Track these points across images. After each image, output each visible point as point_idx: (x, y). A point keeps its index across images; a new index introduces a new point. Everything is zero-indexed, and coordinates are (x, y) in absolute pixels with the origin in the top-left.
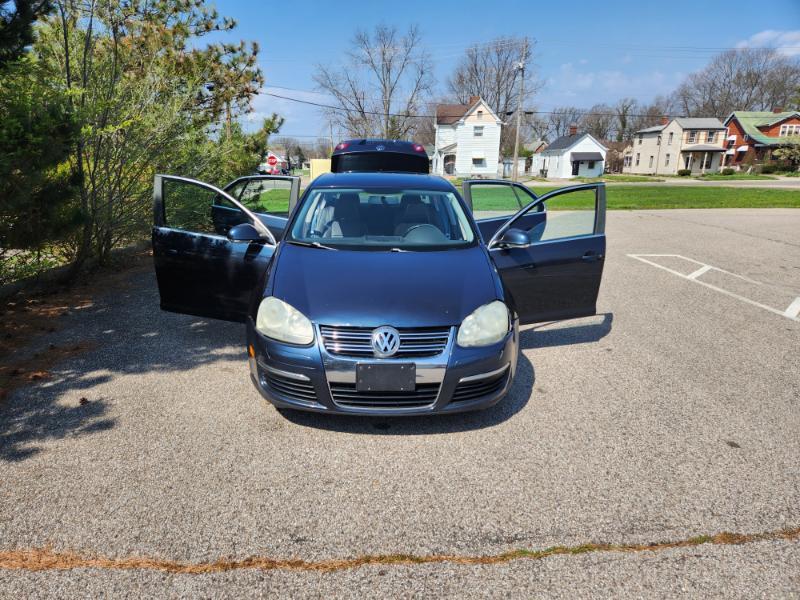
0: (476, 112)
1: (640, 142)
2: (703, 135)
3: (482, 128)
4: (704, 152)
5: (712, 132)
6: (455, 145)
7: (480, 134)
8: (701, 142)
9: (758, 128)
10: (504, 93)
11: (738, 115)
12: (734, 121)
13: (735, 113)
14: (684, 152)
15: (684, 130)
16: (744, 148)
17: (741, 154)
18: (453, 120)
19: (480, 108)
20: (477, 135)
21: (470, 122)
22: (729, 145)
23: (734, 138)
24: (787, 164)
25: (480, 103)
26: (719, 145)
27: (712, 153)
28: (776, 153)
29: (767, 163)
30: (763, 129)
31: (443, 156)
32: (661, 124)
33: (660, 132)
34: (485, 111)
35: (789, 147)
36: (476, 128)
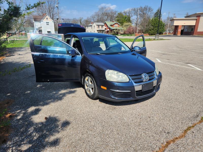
0: (46, 18)
1: (88, 28)
2: (101, 27)
3: (48, 23)
4: (101, 30)
5: (102, 26)
6: (41, 27)
7: (48, 24)
8: (100, 28)
9: (110, 25)
10: (52, 13)
11: (106, 22)
12: (105, 24)
13: (105, 22)
14: (97, 30)
15: (97, 25)
16: (108, 30)
17: (108, 31)
18: (39, 20)
19: (47, 17)
20: (47, 24)
21: (45, 21)
22: (105, 29)
23: (106, 27)
24: (116, 33)
25: (47, 15)
26: (104, 29)
27: (103, 31)
28: (114, 31)
29: (113, 33)
30: (111, 25)
31: (38, 30)
32: (92, 24)
33: (92, 26)
34: (48, 18)
35: (116, 30)
36: (47, 22)
